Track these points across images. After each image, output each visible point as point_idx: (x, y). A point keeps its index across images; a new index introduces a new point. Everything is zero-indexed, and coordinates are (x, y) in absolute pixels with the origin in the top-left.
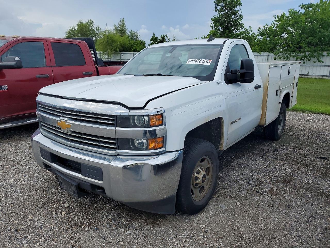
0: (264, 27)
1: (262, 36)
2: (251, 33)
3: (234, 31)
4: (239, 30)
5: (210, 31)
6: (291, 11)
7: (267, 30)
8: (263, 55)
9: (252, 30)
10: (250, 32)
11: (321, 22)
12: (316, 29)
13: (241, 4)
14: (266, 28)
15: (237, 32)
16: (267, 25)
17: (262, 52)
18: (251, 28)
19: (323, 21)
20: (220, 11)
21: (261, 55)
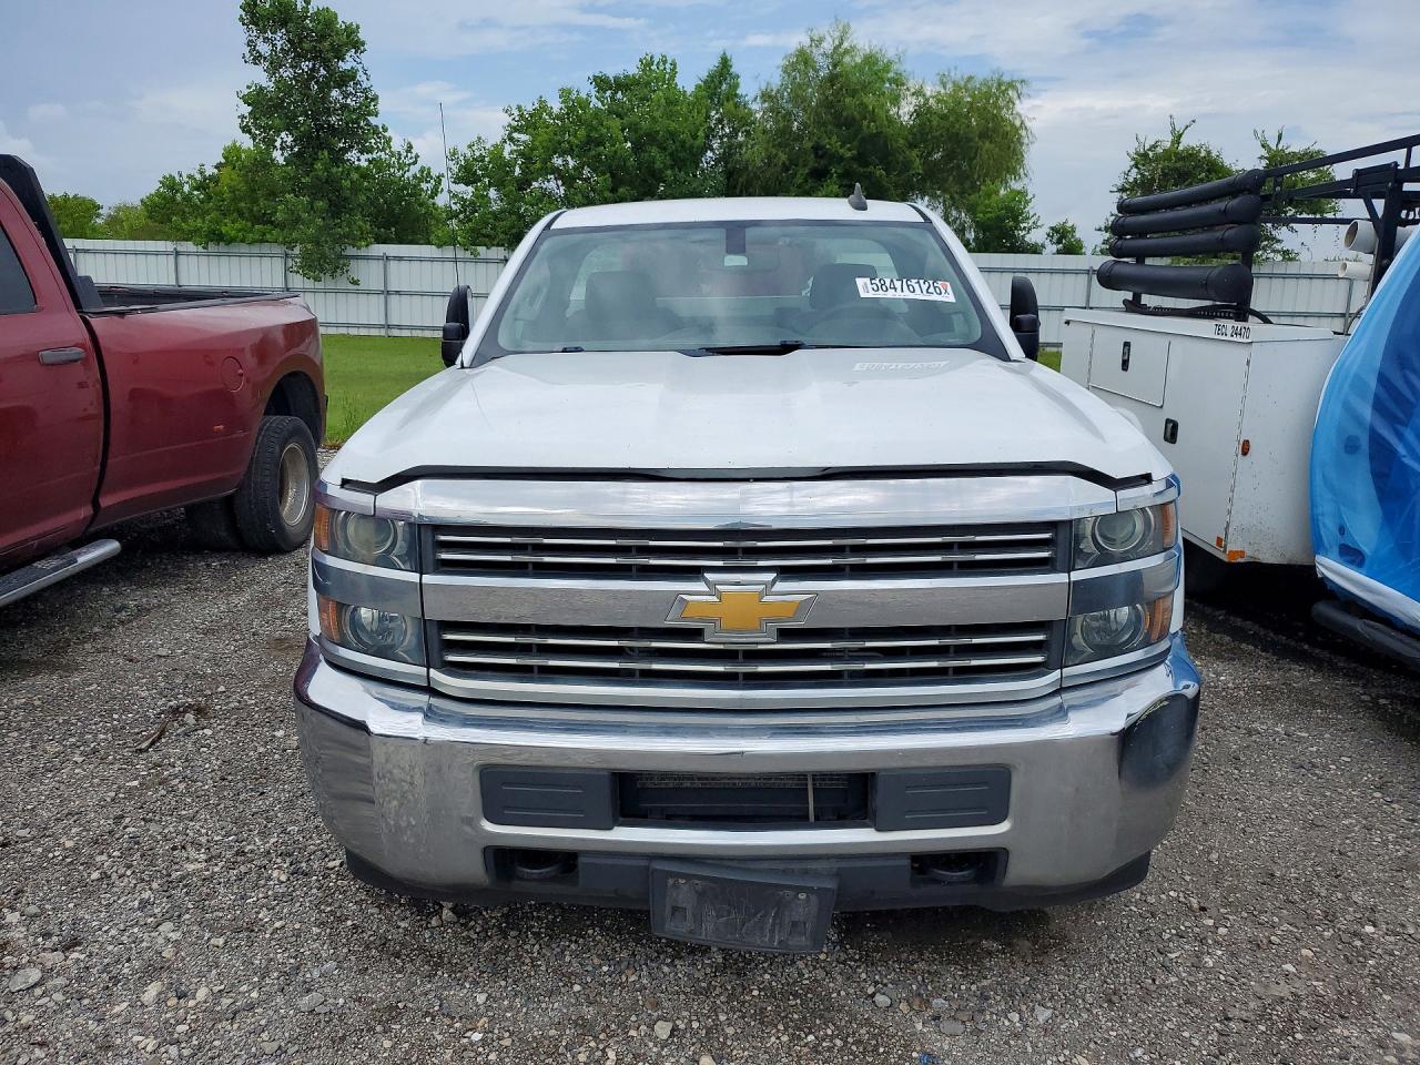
0: (470, 147)
1: (467, 185)
2: (415, 170)
3: (348, 156)
4: (370, 151)
5: (225, 149)
6: (565, 94)
7: (483, 161)
8: (487, 261)
9: (417, 156)
10: (409, 165)
11: (672, 147)
12: (661, 171)
13: (363, 44)
14: (477, 154)
15: (359, 160)
16: (479, 138)
17: (479, 248)
18: (410, 147)
19: (678, 144)
20: (274, 66)
21: (476, 259)
